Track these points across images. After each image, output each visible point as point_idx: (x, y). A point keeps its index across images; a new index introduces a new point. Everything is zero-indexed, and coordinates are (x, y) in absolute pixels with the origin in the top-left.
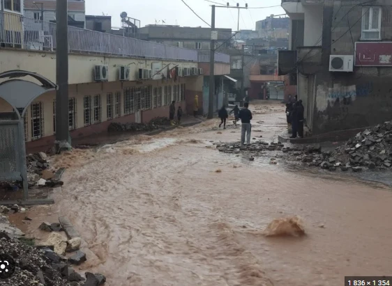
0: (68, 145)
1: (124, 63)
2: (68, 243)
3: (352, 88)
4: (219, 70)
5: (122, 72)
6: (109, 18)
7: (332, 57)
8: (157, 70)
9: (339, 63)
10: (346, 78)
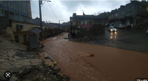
0: (43, 39)
1: (49, 27)
2: (54, 64)
3: (80, 31)
4: (60, 28)
5: (49, 28)
6: (44, 22)
7: (77, 26)
8: (53, 28)
9: (78, 27)
10: (79, 29)
